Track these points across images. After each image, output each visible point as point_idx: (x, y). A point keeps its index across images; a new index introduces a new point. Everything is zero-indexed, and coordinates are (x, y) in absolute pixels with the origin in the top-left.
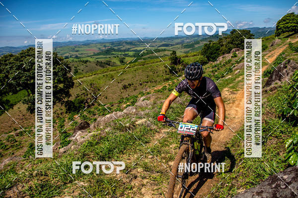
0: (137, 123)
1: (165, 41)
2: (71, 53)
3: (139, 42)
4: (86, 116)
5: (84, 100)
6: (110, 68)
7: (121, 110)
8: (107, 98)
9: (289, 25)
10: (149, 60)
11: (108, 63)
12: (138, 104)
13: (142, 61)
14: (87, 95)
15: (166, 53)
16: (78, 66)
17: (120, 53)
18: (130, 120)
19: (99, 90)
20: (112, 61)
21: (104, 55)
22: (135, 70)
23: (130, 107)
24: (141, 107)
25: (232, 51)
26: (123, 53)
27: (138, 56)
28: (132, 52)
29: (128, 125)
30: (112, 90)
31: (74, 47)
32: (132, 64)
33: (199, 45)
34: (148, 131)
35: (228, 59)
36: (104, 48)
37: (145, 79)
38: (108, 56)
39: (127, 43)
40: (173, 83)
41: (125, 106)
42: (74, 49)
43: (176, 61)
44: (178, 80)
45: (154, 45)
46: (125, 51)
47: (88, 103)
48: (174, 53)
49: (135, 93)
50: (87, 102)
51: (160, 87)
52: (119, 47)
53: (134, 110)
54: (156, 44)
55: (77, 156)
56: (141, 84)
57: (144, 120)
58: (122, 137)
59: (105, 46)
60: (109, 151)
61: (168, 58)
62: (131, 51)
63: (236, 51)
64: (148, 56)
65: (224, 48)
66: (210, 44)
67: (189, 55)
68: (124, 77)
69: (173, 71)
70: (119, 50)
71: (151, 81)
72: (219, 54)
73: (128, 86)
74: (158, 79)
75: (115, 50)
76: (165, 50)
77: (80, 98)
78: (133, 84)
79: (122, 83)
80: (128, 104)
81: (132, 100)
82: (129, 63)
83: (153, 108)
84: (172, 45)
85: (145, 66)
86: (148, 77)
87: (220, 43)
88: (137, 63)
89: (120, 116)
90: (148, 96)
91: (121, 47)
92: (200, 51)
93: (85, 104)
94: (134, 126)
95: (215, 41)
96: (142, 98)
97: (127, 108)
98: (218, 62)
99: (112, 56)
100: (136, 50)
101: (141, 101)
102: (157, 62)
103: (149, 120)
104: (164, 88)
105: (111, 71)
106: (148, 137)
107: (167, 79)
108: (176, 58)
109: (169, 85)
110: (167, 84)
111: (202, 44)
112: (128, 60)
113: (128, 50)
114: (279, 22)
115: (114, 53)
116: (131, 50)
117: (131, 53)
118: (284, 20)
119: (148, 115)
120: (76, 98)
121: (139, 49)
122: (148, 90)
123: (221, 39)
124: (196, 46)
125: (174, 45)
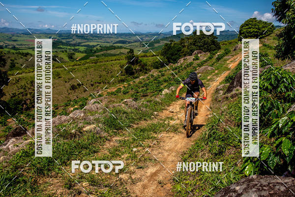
0: (84, 129)
1: (121, 38)
2: (7, 42)
3: (92, 36)
4: (24, 120)
5: (21, 100)
7: (67, 114)
9: (252, 30)
10: (103, 57)
12: (87, 107)
13: (95, 58)
14: (26, 95)
15: (122, 51)
16: (15, 59)
17: (69, 47)
18: (77, 126)
22: (86, 69)
23: (78, 111)
24: (90, 111)
25: (194, 52)
26: (73, 48)
27: (90, 52)
28: (84, 47)
29: (73, 131)
30: (57, 90)
31: (11, 36)
32: (83, 62)
33: (159, 45)
34: (97, 138)
35: (189, 61)
37: (98, 79)
38: (54, 50)
39: (78, 36)
40: (129, 85)
41: (72, 109)
42: (11, 38)
43: (133, 60)
44: (134, 82)
45: (109, 41)
46: (75, 45)
47: (27, 104)
48: (132, 51)
49: (84, 95)
50: (25, 103)
51: (113, 89)
52: (67, 40)
53: (82, 115)
54: (112, 39)
55: (8, 169)
56: (92, 85)
57: (93, 126)
58: (66, 146)
60: (49, 162)
61: (124, 56)
62: (82, 46)
63: (198, 53)
64: (102, 53)
65: (186, 49)
66: (171, 44)
67: (148, 54)
69: (129, 72)
70: (68, 44)
71: (103, 81)
72: (180, 56)
73: (77, 87)
75: (63, 44)
76: (121, 48)
77: (17, 97)
78: (83, 85)
79: (70, 83)
80: (76, 107)
81: (81, 103)
82: (80, 60)
83: (104, 113)
84: (129, 43)
85: (98, 64)
86: (100, 77)
87: (182, 43)
88: (88, 61)
89: (65, 121)
91: (70, 40)
92: (160, 50)
93: (23, 106)
94: (81, 133)
95: (177, 41)
96: (93, 101)
97: (74, 112)
98: (179, 64)
99: (60, 50)
100: (88, 45)
101: (91, 104)
102: (112, 61)
103: (99, 127)
104: (119, 91)
105: (57, 68)
106: (97, 146)
107: (122, 81)
109: (125, 87)
110: (121, 86)
111: (163, 43)
112: (78, 56)
113: (79, 44)
114: (242, 26)
115: (62, 46)
116: (82, 44)
117: (82, 49)
118: (247, 25)
119: (97, 121)
120: (11, 97)
121: (91, 44)
122: (100, 93)
123: (183, 39)
124: (156, 45)
125: (132, 43)
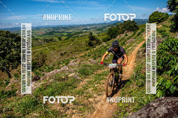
0: (69, 76)
1: (85, 27)
3: (70, 27)
4: (38, 73)
5: (36, 63)
6: (53, 43)
7: (59, 68)
8: (51, 61)
9: (156, 18)
10: (76, 38)
11: (51, 40)
12: (69, 64)
13: (72, 38)
14: (39, 60)
15: (86, 34)
16: (33, 42)
18: (65, 74)
19: (46, 56)
20: (54, 39)
21: (49, 35)
22: (68, 44)
23: (65, 67)
24: (71, 66)
25: (125, 32)
26: (60, 34)
27: (69, 35)
29: (63, 77)
32: (66, 41)
33: (106, 29)
34: (75, 81)
35: (122, 37)
36: (49, 31)
37: (74, 49)
38: (51, 36)
39: (63, 28)
40: (91, 51)
41: (62, 66)
43: (92, 38)
44: (93, 50)
45: (79, 29)
46: (61, 32)
47: (39, 64)
48: (91, 33)
49: (68, 58)
50: (38, 64)
51: (83, 54)
52: (58, 30)
53: (67, 68)
54: (80, 28)
55: (32, 97)
56: (72, 53)
57: (73, 74)
58: (60, 85)
59: (49, 30)
60: (52, 93)
61: (87, 36)
62: (65, 33)
63: (127, 32)
64: (76, 35)
65: (120, 30)
66: (112, 28)
67: (100, 35)
68: (61, 48)
69: (91, 45)
70: (58, 32)
71: (77, 51)
72: (117, 34)
73: (64, 54)
74: (82, 49)
75: (55, 32)
76: (86, 32)
77: (34, 61)
78: (67, 53)
79: (60, 52)
80: (64, 64)
81: (66, 62)
82: (64, 40)
83: (79, 67)
86: (75, 48)
87: (118, 27)
88: (69, 40)
89: (59, 72)
90: (76, 59)
92: (106, 32)
93: (37, 65)
94: (67, 78)
95: (115, 27)
96: (72, 61)
98: (117, 39)
99: (54, 36)
100: (68, 32)
101: (72, 63)
102: (81, 39)
103: (76, 74)
104: (86, 55)
105: (53, 45)
106: (76, 84)
107: (87, 49)
108: (92, 37)
109: (89, 53)
110: (87, 52)
111: (107, 28)
112: (64, 38)
113: (63, 32)
114: (150, 16)
115: (55, 34)
117: (65, 34)
118: (153, 15)
119: (75, 71)
121: (70, 31)
122: (76, 56)
123: (118, 25)
124: (104, 30)
125: (91, 29)
